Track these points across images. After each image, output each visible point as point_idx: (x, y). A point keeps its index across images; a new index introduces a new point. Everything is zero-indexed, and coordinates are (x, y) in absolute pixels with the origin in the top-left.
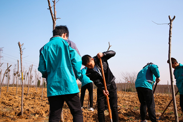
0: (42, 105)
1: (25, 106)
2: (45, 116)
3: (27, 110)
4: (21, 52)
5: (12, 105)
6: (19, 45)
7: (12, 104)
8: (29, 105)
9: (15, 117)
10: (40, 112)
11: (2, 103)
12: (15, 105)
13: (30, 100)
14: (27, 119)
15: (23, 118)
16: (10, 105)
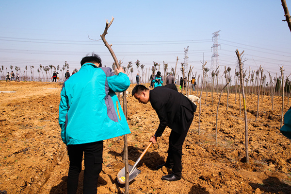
0: (280, 145)
1: (252, 142)
2: (286, 171)
3: (256, 152)
4: (241, 66)
5: (233, 136)
6: (237, 54)
7: (234, 134)
8: (259, 139)
9: (238, 162)
10: (277, 160)
11: (220, 131)
12: (238, 137)
13: (260, 129)
14: (255, 170)
15: (248, 168)
16: (232, 137)
